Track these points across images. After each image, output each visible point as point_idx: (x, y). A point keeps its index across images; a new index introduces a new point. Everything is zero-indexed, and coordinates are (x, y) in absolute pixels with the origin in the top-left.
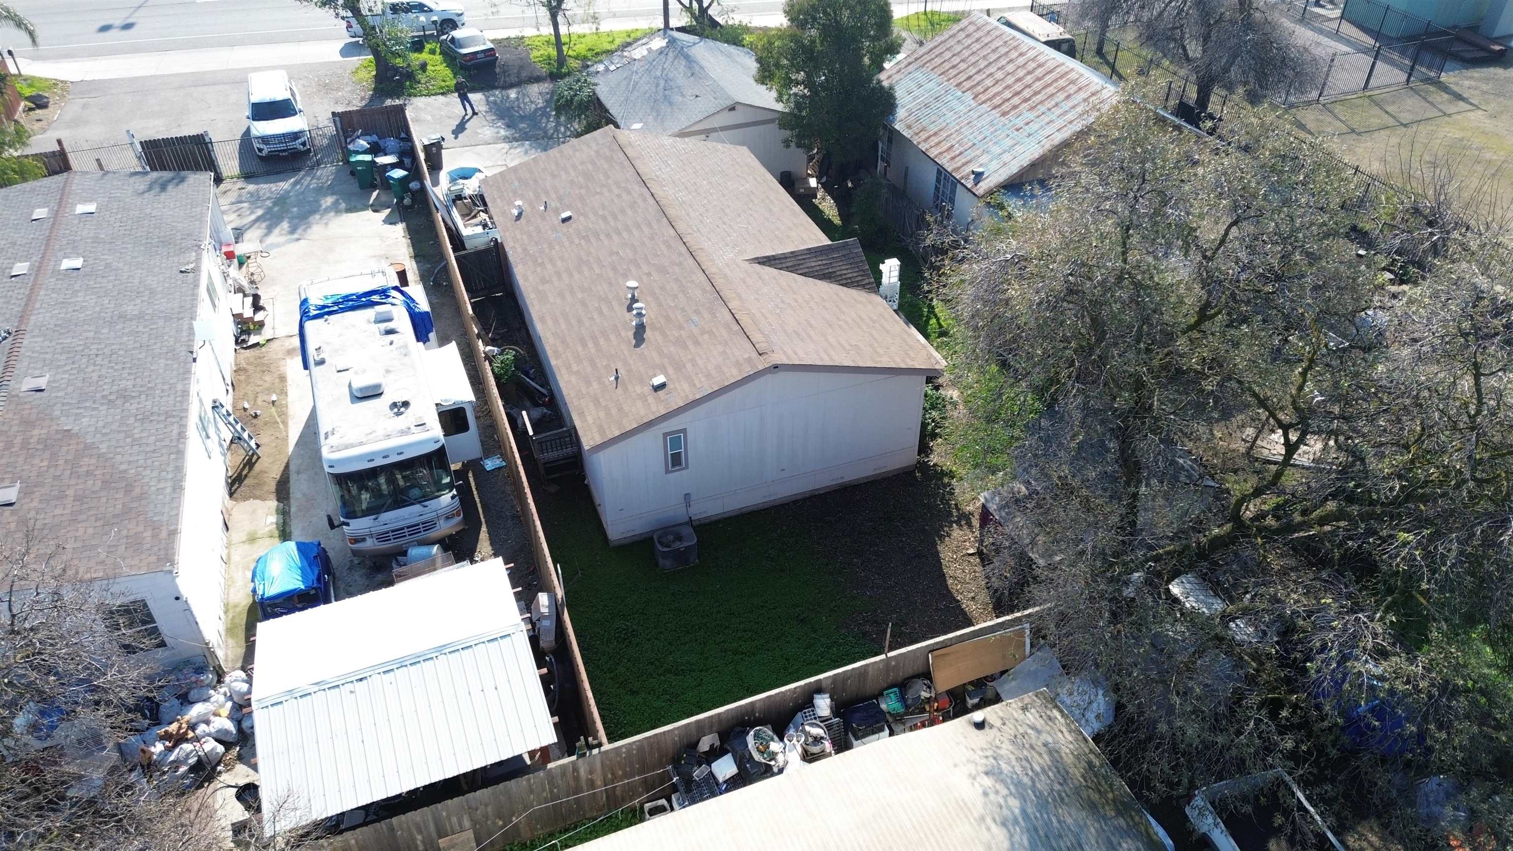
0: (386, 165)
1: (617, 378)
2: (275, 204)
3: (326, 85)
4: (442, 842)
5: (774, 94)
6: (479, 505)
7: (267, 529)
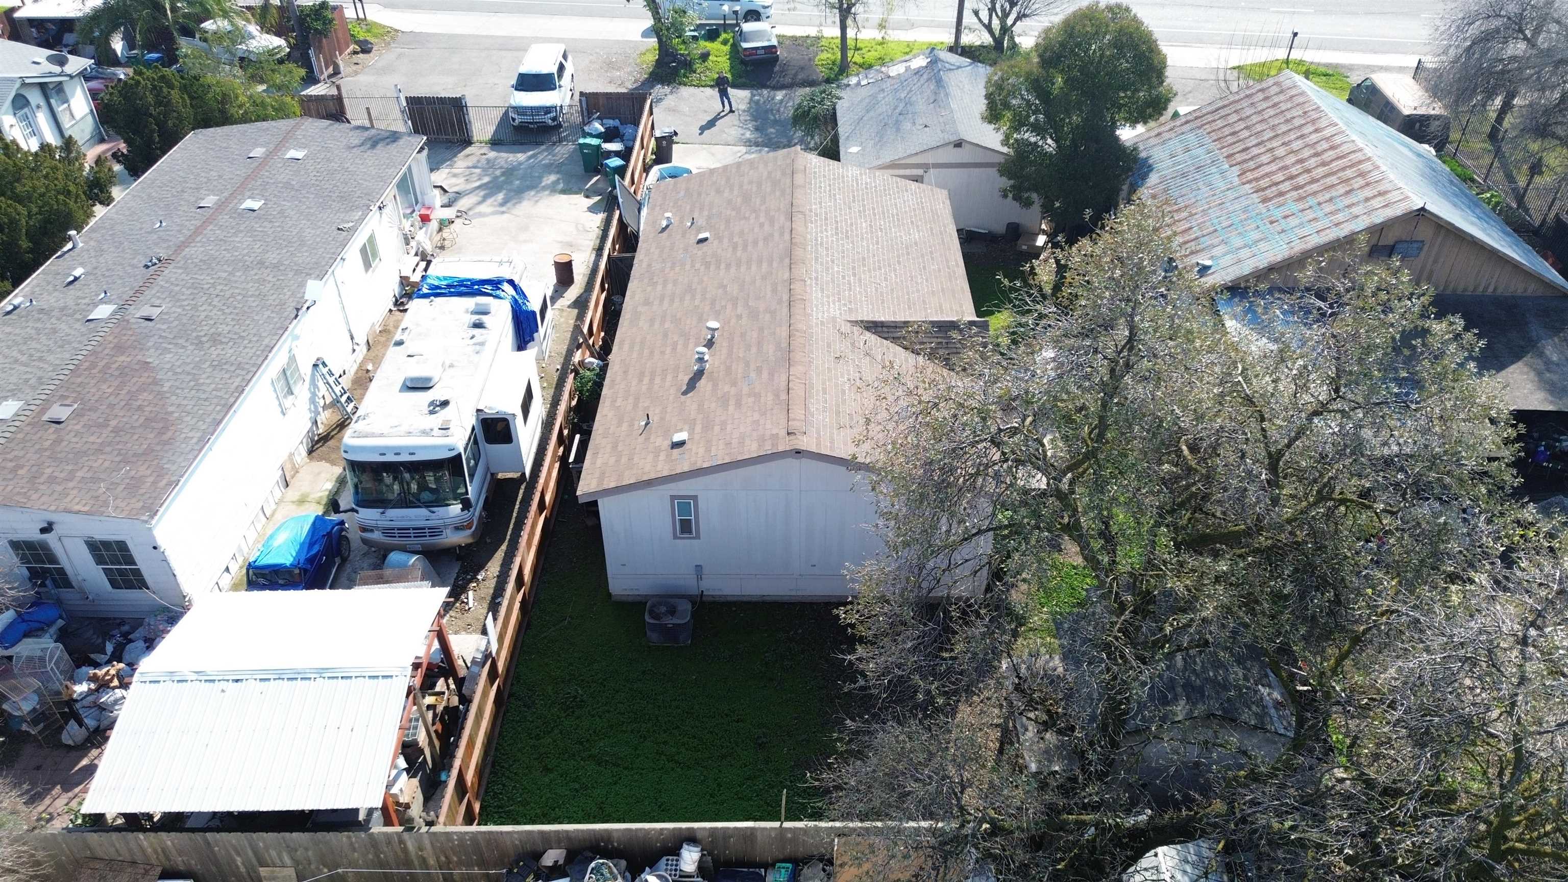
0: (610, 152)
1: (647, 424)
2: (503, 174)
3: (611, 63)
4: (263, 871)
5: (1000, 136)
6: (513, 521)
7: (320, 494)
